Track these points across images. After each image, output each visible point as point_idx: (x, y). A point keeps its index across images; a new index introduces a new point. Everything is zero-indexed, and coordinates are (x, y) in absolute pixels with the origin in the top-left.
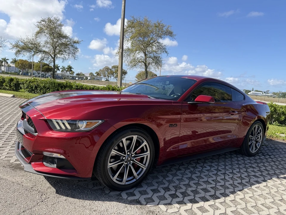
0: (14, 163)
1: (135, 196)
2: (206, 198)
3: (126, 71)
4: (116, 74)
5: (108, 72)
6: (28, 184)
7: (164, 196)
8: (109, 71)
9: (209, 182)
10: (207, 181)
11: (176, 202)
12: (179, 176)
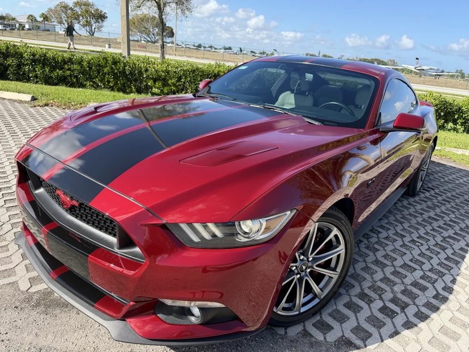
0: (33, 290)
1: (332, 328)
2: (431, 303)
3: (105, 13)
4: (83, 18)
5: (66, 13)
6: (111, 350)
7: (375, 316)
8: (69, 11)
9: (408, 265)
10: (405, 264)
11: (402, 326)
12: (359, 261)
